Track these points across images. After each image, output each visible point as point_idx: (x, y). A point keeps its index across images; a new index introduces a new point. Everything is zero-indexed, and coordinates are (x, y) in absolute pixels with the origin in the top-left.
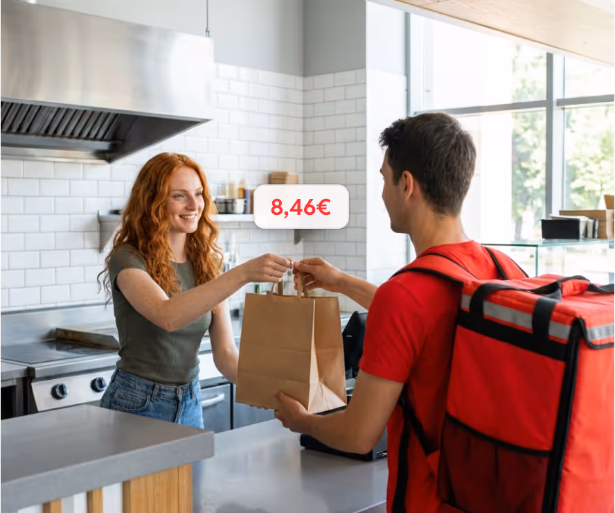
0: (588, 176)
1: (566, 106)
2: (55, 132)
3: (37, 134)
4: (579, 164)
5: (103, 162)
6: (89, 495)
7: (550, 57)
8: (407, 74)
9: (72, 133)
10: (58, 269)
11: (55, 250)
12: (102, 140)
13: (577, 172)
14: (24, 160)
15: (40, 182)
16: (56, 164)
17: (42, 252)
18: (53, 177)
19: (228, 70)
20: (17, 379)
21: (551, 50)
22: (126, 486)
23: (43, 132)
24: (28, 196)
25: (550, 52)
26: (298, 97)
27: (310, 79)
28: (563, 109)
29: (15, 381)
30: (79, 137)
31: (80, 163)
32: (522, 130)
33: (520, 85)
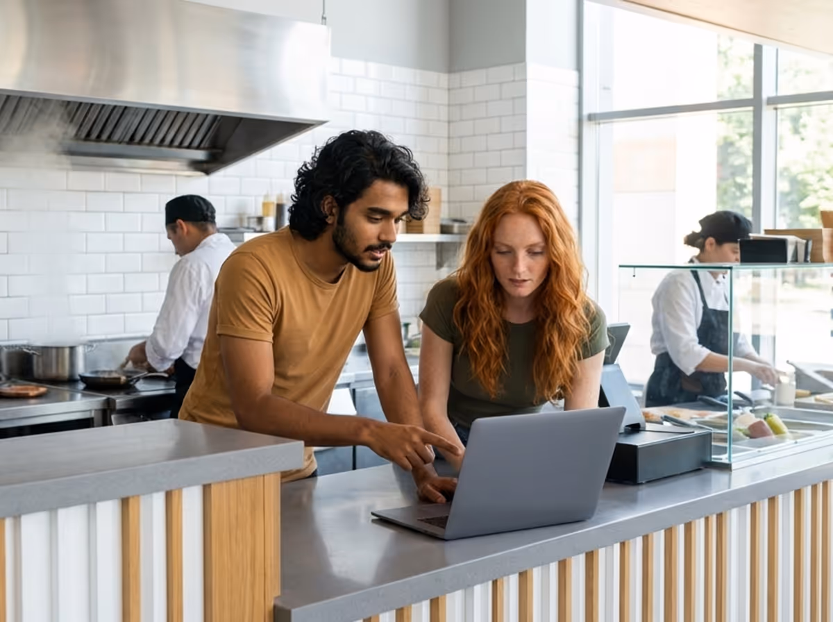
0: (822, 193)
1: (779, 106)
2: (143, 138)
3: (120, 142)
4: (811, 179)
5: (199, 173)
6: (169, 495)
7: (758, 49)
8: (579, 68)
9: (163, 140)
10: (145, 295)
11: (142, 272)
12: (198, 148)
13: (810, 188)
14: (105, 171)
15: (124, 197)
16: (144, 177)
17: (126, 275)
18: (139, 190)
19: (354, 66)
20: (96, 410)
21: (759, 41)
22: (206, 489)
23: (127, 139)
24: (108, 212)
25: (758, 43)
26: (443, 97)
27: (456, 76)
28: (776, 109)
29: (93, 412)
30: (171, 145)
31: (171, 175)
32: (737, 137)
33: (735, 82)
